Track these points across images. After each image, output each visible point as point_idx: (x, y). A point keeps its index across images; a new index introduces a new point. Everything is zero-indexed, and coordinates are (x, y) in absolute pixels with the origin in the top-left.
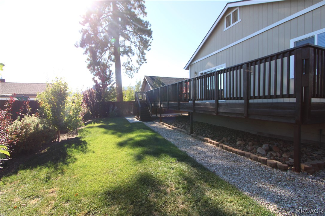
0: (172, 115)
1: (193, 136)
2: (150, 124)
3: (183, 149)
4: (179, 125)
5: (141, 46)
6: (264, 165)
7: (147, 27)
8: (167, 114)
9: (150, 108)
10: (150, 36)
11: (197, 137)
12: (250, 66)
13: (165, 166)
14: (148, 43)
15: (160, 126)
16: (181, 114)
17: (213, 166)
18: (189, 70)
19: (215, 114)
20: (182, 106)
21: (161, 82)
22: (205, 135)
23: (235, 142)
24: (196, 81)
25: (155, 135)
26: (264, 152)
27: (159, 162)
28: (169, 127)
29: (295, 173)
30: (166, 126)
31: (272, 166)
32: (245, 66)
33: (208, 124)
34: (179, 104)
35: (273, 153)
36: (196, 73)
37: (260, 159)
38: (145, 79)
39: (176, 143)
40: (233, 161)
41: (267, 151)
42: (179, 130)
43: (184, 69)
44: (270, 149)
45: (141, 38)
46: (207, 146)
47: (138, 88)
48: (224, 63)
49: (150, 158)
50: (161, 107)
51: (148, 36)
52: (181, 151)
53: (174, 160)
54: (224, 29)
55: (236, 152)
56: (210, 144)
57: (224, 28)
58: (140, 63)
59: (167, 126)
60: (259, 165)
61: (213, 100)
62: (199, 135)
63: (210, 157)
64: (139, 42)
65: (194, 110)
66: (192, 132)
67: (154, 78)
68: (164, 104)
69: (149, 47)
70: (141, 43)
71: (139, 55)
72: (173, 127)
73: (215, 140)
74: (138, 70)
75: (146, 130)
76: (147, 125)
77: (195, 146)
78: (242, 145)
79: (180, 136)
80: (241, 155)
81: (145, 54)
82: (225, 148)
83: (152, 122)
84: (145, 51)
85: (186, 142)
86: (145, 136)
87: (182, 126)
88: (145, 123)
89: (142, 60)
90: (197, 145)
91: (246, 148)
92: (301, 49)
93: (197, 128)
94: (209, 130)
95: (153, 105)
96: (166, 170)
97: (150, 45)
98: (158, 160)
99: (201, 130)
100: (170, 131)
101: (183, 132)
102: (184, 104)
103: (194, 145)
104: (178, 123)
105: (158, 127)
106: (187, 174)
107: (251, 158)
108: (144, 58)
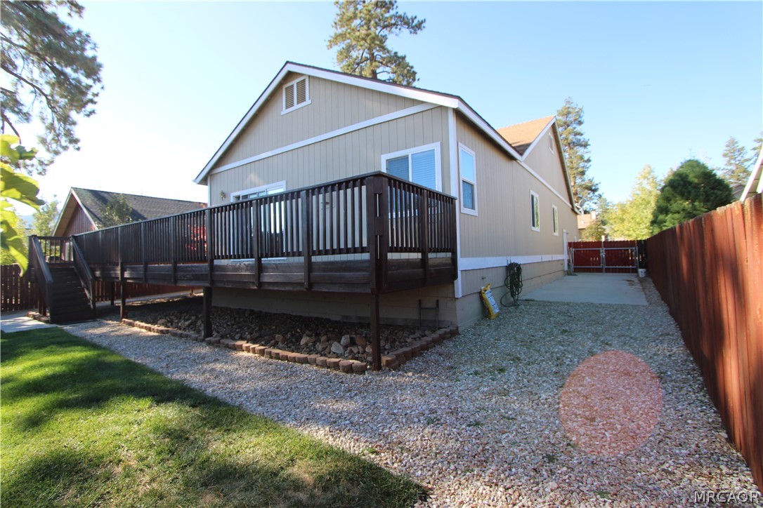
0: (163, 298)
1: (209, 343)
2: (87, 328)
3: (177, 376)
4: (178, 323)
5: (57, 98)
6: (335, 372)
7: (83, 49)
8: (147, 298)
9: (86, 283)
10: (95, 77)
11: (219, 343)
12: (310, 195)
13: (116, 423)
14: (84, 94)
15: (119, 330)
16: (191, 294)
17: (240, 395)
18: (207, 185)
19: (256, 288)
20: (182, 273)
21: (128, 209)
22: (239, 335)
23: (299, 340)
24: (216, 215)
25: (99, 356)
26: (341, 350)
27: (102, 417)
28: (150, 329)
29: (374, 372)
30: (140, 329)
31: (345, 370)
32: (303, 194)
33: (252, 311)
34: (176, 269)
35: (353, 349)
36: (224, 195)
37: (330, 363)
38: (72, 195)
39: (159, 366)
40: (285, 376)
41: (346, 347)
42: (175, 335)
43: (195, 181)
44: (353, 343)
45: (59, 73)
46: (239, 358)
47: (46, 222)
48: (282, 180)
49: (73, 414)
50: (123, 279)
51: (88, 76)
52: (171, 381)
53: (145, 403)
54: (282, 110)
55: (294, 360)
56: (248, 352)
57: (281, 108)
58: (54, 146)
59: (142, 327)
60: (328, 374)
61: (252, 257)
62: (227, 338)
63: (242, 379)
64: (53, 86)
65: (212, 282)
66: (209, 334)
67: (106, 195)
68: (132, 269)
69: (90, 107)
70: (57, 89)
71: (52, 124)
72: (162, 328)
73: (257, 343)
74: (47, 168)
75: (69, 346)
76: (73, 334)
77: (211, 363)
78: (310, 344)
79: (176, 348)
80: (302, 363)
81: (74, 123)
82: (274, 356)
83: (96, 324)
84: (73, 115)
85: (189, 359)
86: (62, 363)
87: (187, 323)
88: (67, 328)
89: (64, 141)
90: (216, 360)
91: (314, 348)
92: (372, 177)
93: (226, 323)
94: (252, 324)
95: (98, 273)
96: (118, 429)
97: (92, 101)
98: (99, 414)
99: (234, 326)
100: (151, 340)
101: (187, 336)
102: (189, 269)
103: (208, 363)
104: (176, 316)
105: (112, 334)
106: (173, 425)
107: (317, 365)
108: (71, 134)
